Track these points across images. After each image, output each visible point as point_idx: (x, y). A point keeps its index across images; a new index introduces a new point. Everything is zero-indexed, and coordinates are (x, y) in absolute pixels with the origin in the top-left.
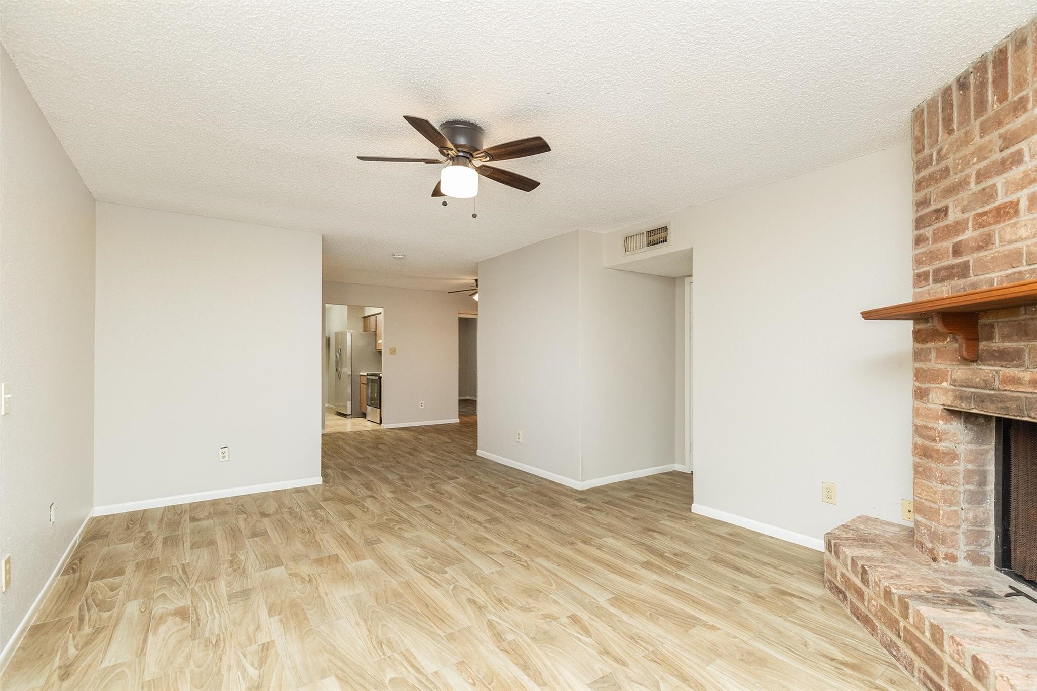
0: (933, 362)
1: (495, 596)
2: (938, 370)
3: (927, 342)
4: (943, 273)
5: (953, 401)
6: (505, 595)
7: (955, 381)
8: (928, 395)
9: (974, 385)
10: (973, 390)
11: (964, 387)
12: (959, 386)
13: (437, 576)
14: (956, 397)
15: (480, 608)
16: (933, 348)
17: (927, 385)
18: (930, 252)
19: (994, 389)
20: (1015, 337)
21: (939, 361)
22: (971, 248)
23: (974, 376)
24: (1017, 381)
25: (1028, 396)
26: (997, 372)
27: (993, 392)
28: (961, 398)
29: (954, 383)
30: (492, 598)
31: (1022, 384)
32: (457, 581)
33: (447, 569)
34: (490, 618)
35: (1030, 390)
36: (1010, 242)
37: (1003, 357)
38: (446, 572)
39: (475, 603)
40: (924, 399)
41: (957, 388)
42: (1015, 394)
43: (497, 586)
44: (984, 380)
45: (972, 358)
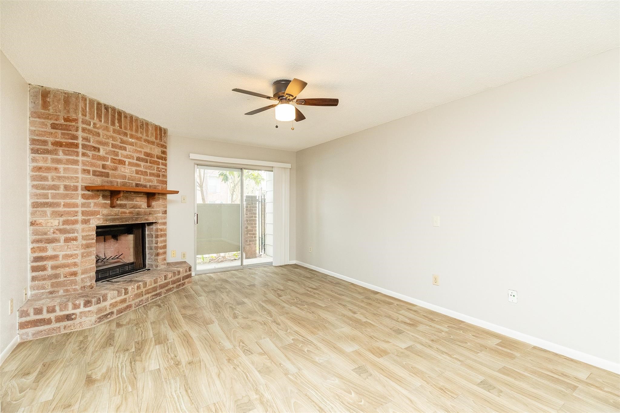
0: (92, 207)
1: (266, 326)
2: (94, 211)
3: (89, 199)
4: (98, 173)
5: (103, 222)
6: (261, 327)
7: (103, 214)
8: (89, 222)
9: (112, 215)
10: (111, 217)
11: (107, 216)
12: (105, 216)
13: (298, 338)
14: (104, 220)
15: (275, 322)
16: (92, 202)
17: (89, 217)
18: (91, 162)
19: (118, 216)
20: (124, 200)
21: (95, 207)
22: (110, 168)
23: (111, 212)
24: (125, 213)
25: (128, 216)
26: (119, 210)
27: (118, 217)
28: (107, 220)
29: (103, 215)
30: (268, 325)
31: (126, 213)
32: (286, 334)
33: (292, 342)
34: (271, 318)
35: (129, 215)
36: (123, 172)
37: (121, 206)
38: (293, 339)
39: (277, 324)
40: (87, 223)
41: (105, 217)
42: (125, 217)
43: (264, 331)
44: (115, 213)
45: (112, 206)
